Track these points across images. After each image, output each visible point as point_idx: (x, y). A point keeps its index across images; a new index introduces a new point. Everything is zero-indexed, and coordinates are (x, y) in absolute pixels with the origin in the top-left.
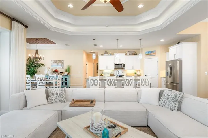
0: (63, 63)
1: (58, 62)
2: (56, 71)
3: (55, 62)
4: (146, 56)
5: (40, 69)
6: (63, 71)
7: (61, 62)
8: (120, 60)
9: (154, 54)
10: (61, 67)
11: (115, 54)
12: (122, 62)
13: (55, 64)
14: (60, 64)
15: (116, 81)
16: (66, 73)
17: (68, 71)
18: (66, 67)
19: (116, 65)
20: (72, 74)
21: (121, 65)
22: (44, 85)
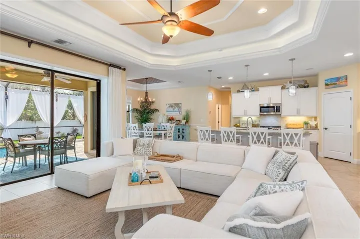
0: (180, 108)
1: (174, 105)
2: (171, 119)
3: (171, 106)
4: (326, 88)
5: (154, 116)
6: (180, 118)
7: (178, 105)
8: (270, 99)
9: (343, 84)
10: (178, 113)
11: (261, 89)
12: (275, 101)
13: (171, 109)
14: (177, 109)
15: (237, 134)
16: (183, 122)
17: (187, 118)
18: (184, 113)
19: (261, 107)
20: (193, 123)
21: (272, 107)
22: (151, 137)
